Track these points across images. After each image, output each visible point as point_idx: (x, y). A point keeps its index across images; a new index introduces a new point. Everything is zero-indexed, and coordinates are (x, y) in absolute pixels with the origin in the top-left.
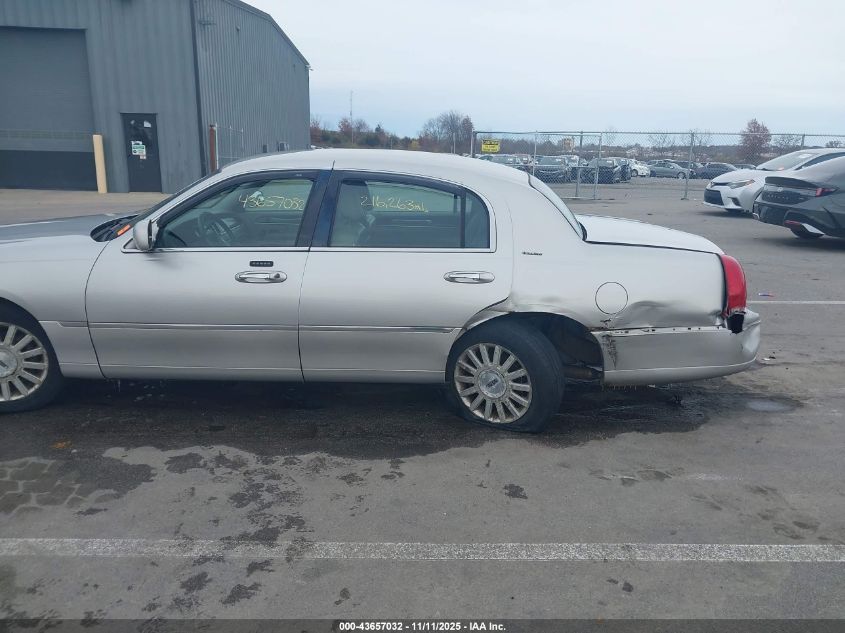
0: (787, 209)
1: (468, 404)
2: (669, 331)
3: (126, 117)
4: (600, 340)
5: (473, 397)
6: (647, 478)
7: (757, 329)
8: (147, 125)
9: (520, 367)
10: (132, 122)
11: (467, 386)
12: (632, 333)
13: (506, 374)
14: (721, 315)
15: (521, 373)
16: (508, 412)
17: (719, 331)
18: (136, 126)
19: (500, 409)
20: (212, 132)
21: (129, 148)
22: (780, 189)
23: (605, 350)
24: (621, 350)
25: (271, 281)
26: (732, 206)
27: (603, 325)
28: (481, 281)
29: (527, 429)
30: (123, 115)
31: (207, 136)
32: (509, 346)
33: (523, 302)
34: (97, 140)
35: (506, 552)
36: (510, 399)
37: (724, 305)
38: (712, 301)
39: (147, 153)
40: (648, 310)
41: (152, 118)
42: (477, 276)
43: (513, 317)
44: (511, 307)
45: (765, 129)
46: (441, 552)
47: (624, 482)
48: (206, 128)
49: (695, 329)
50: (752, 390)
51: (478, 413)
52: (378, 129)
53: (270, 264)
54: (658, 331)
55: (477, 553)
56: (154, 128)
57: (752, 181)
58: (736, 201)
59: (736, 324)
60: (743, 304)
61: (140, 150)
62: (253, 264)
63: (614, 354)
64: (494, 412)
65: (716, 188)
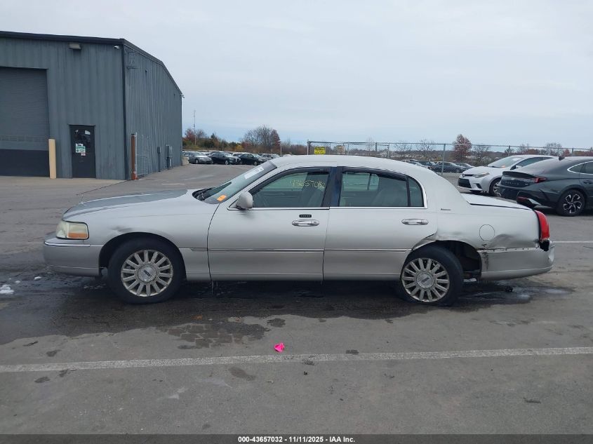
0: (518, 190)
1: (409, 293)
2: (513, 250)
3: (72, 127)
4: (481, 254)
5: (411, 289)
6: (519, 324)
7: (553, 249)
8: (87, 133)
9: (443, 270)
10: (77, 131)
11: (408, 282)
12: (496, 251)
13: (434, 274)
14: (539, 242)
15: (443, 273)
16: (434, 296)
17: (537, 249)
18: (79, 133)
19: (429, 294)
20: (133, 138)
21: (73, 148)
22: (513, 179)
23: (483, 260)
24: (491, 261)
25: (312, 225)
26: (477, 189)
27: (483, 247)
28: (422, 224)
29: (446, 304)
30: (71, 126)
31: (129, 141)
32: (436, 258)
33: (443, 235)
34: (52, 143)
35: (474, 353)
36: (436, 288)
37: (540, 237)
38: (534, 235)
39: (86, 151)
40: (504, 239)
41: (91, 128)
42: (420, 221)
43: (438, 243)
44: (437, 238)
45: (467, 141)
46: (444, 355)
47: (509, 325)
48: (129, 135)
49: (526, 249)
50: (545, 285)
51: (415, 297)
52: (213, 136)
53: (310, 216)
54: (508, 250)
55: (462, 354)
56: (92, 135)
57: (488, 174)
58: (479, 185)
59: (545, 246)
60: (548, 236)
61: (81, 149)
62: (301, 216)
63: (487, 263)
64: (426, 296)
65: (466, 178)
